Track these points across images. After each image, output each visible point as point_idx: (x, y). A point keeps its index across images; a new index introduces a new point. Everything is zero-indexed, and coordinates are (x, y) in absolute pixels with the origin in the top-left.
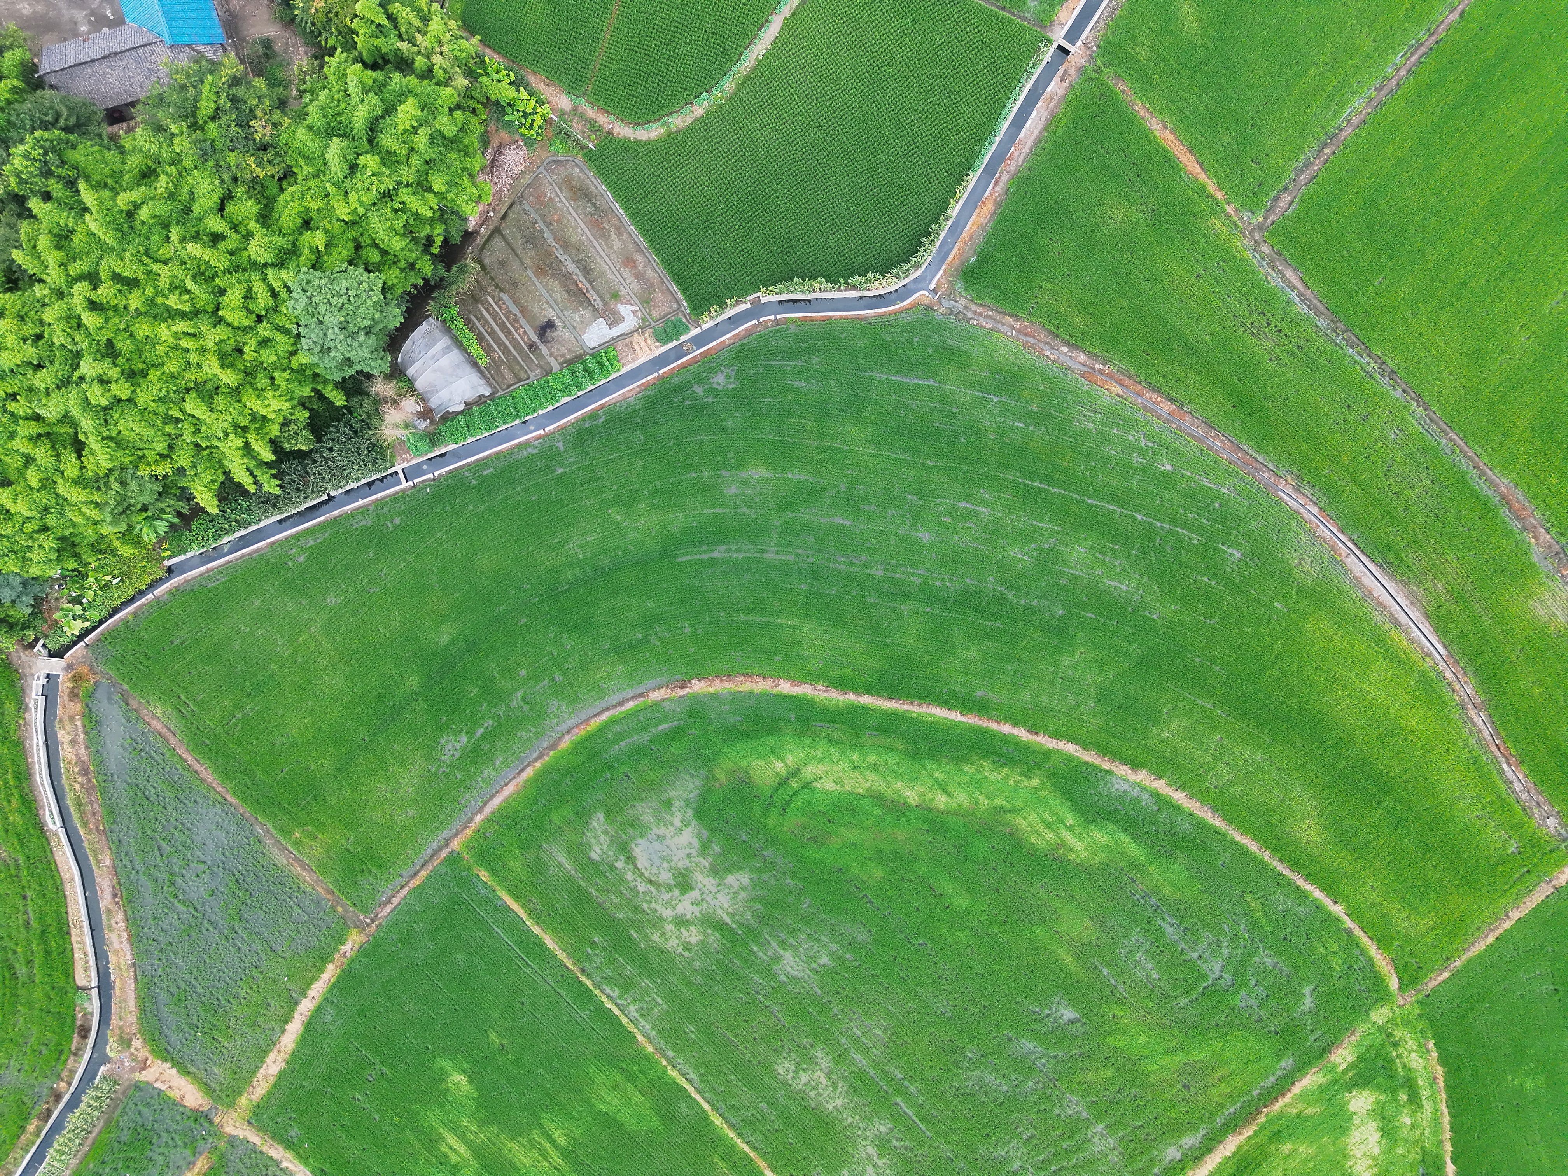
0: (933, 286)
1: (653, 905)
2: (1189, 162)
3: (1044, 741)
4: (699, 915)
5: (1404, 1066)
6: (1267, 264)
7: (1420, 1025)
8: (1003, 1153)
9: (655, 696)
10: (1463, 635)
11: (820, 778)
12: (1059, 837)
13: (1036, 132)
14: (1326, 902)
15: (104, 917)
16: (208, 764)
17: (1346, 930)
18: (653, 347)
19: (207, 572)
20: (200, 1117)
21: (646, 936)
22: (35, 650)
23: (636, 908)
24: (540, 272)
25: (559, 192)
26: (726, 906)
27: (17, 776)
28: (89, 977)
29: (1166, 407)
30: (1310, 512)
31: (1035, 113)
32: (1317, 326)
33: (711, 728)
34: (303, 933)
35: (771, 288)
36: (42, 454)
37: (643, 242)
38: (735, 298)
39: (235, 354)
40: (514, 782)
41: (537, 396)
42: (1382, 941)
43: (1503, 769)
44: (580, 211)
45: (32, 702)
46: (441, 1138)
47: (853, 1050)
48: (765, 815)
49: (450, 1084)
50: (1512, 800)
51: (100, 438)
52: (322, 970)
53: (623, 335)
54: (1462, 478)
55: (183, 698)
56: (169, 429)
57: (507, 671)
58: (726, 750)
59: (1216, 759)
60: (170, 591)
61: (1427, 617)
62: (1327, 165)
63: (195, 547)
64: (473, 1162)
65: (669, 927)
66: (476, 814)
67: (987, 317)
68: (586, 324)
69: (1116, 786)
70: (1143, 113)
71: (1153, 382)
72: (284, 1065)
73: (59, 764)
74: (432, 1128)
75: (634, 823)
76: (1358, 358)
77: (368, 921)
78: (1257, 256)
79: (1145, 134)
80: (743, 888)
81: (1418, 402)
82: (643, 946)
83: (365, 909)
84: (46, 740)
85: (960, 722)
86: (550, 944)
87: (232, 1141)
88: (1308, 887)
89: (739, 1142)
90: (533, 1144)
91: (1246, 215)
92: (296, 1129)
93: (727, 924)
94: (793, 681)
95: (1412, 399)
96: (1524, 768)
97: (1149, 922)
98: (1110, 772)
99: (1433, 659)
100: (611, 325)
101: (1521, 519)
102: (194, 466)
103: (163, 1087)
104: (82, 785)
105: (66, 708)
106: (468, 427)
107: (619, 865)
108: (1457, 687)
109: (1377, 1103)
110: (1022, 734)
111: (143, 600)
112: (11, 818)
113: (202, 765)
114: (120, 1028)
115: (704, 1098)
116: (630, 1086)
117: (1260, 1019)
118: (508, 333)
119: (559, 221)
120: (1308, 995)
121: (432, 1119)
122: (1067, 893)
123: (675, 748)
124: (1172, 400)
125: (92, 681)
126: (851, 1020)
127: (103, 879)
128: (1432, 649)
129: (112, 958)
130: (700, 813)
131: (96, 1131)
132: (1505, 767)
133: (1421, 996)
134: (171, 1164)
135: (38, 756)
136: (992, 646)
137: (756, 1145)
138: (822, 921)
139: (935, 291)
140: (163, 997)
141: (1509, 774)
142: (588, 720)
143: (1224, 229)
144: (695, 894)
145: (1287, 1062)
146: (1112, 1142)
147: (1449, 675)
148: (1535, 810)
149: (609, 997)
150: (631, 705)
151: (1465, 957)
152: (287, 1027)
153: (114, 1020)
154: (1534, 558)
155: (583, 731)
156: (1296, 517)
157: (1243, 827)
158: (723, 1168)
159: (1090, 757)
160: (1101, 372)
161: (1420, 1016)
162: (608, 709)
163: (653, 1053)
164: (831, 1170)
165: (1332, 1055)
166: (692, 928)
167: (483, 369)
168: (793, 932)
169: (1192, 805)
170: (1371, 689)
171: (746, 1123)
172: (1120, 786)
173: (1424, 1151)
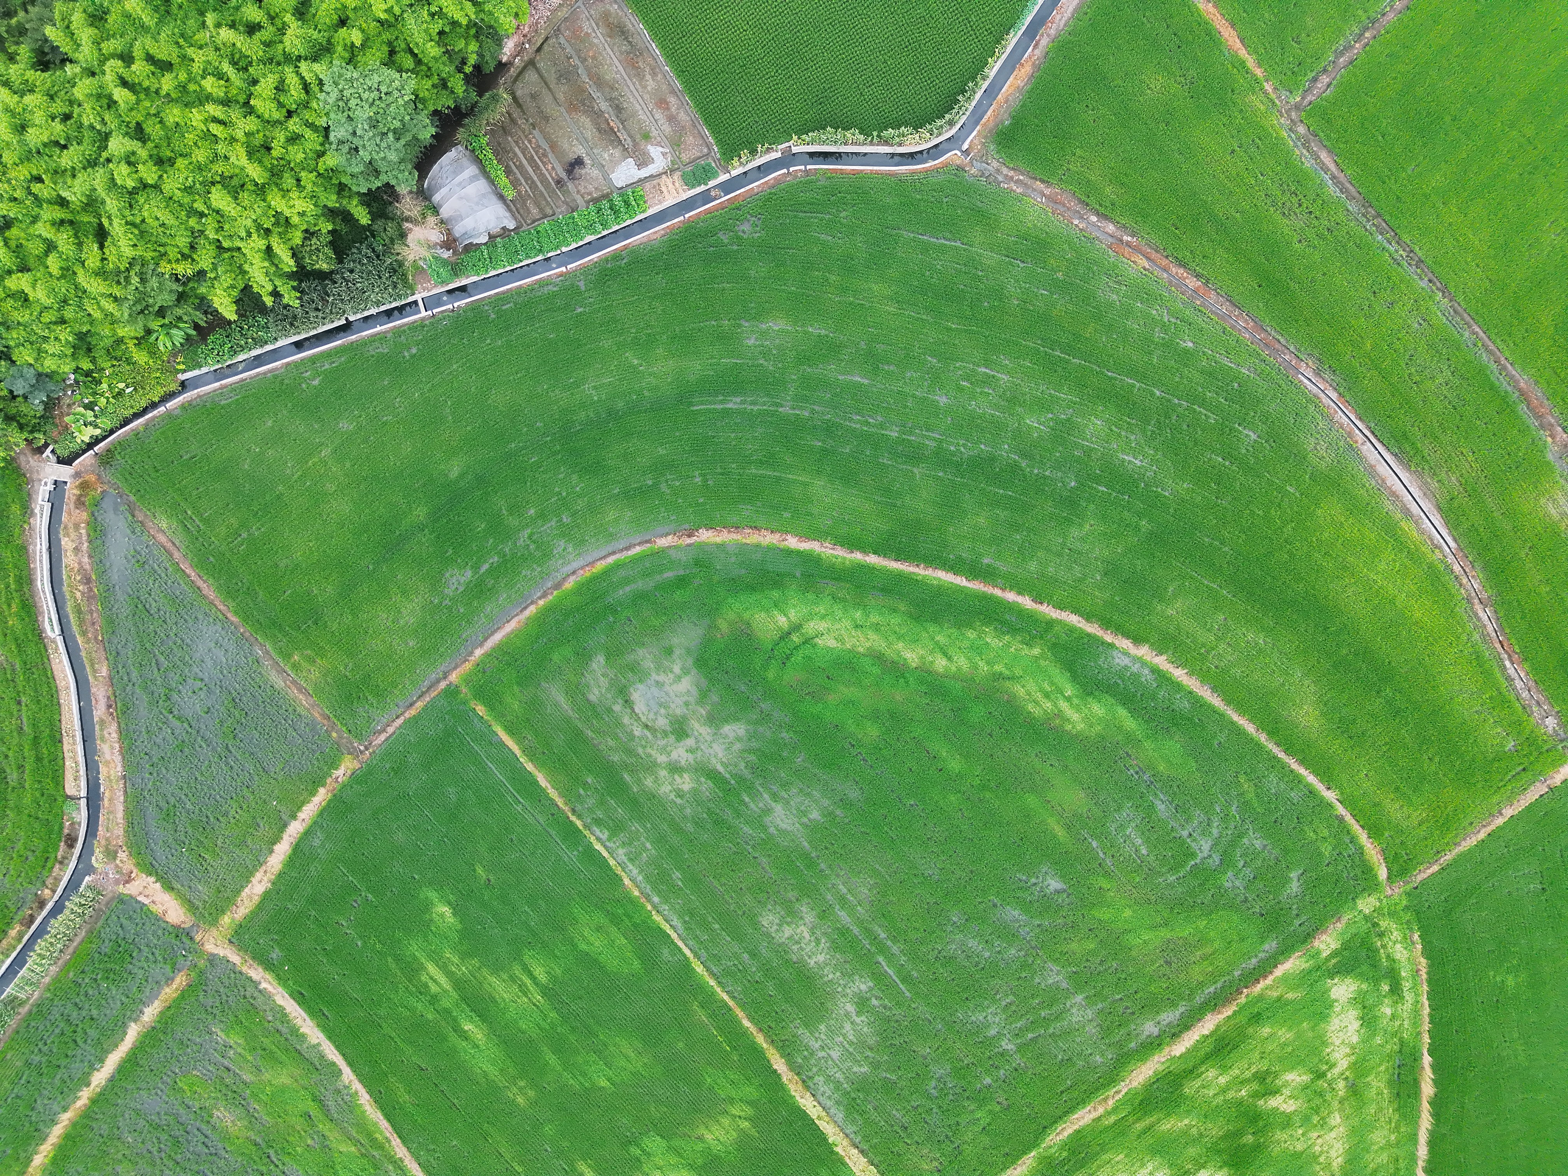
0: (965, 146)
1: (649, 750)
2: (1230, 37)
3: (1048, 611)
4: (692, 762)
6: (1302, 144)
7: (1408, 916)
8: (981, 1018)
9: (663, 542)
10: (1473, 528)
11: (822, 635)
12: (1056, 707)
14: (1320, 787)
15: (97, 727)
16: (211, 581)
17: (1337, 817)
18: (681, 191)
19: (220, 389)
20: (181, 934)
21: (639, 780)
22: (44, 455)
23: (630, 752)
24: (572, 108)
25: (596, 28)
26: (720, 755)
27: (19, 580)
28: (79, 786)
29: (1192, 283)
30: (1329, 397)
32: (1348, 210)
33: (716, 578)
34: (296, 756)
35: (803, 137)
36: (64, 240)
37: (678, 84)
38: (766, 145)
39: (263, 151)
40: (516, 619)
41: (560, 233)
42: (1374, 831)
43: (1505, 666)
44: (616, 48)
45: (38, 507)
46: (423, 968)
47: (837, 907)
48: (765, 667)
49: (434, 915)
50: (1512, 697)
51: (123, 222)
52: (313, 793)
53: (651, 176)
54: (1481, 371)
55: (189, 512)
56: (192, 222)
57: (515, 509)
58: (730, 600)
59: (1218, 639)
60: (183, 405)
61: (1439, 509)
62: (1368, 48)
63: (209, 361)
64: (454, 994)
65: (663, 773)
66: (477, 648)
67: (1018, 182)
68: (615, 163)
69: (1117, 660)
71: (1179, 257)
72: (269, 885)
73: (61, 571)
74: (415, 958)
75: (634, 668)
76: (1387, 246)
77: (362, 748)
78: (1293, 135)
79: (1188, 5)
80: (739, 739)
81: (1444, 293)
82: (635, 790)
83: (359, 736)
84: (50, 547)
85: (965, 587)
86: (543, 782)
87: (213, 959)
88: (1302, 771)
89: (719, 990)
90: (513, 979)
91: (1284, 94)
92: (277, 950)
93: (720, 773)
94: (801, 537)
95: (1438, 289)
96: (1526, 666)
97: (1141, 797)
98: (1111, 646)
99: (1442, 551)
100: (639, 166)
101: (1539, 417)
102: (215, 268)
103: (146, 901)
104: (83, 594)
105: (71, 515)
106: (491, 258)
107: (617, 708)
108: (1465, 581)
109: (1359, 992)
110: (1026, 602)
111: (155, 412)
112: (11, 622)
113: (205, 582)
114: (107, 839)
115: (686, 945)
116: (613, 929)
117: (1246, 900)
118: (536, 168)
119: (594, 58)
120: (1295, 880)
121: (415, 948)
122: (1062, 763)
123: (679, 596)
124: (1198, 276)
125: (99, 490)
126: (838, 876)
127: (99, 689)
128: (1442, 541)
129: (103, 770)
130: (701, 662)
131: (78, 939)
132: (1508, 664)
133: (1408, 887)
134: (150, 979)
135: (41, 561)
136: (1002, 514)
137: (736, 994)
138: (815, 775)
139: (966, 152)
140: (151, 810)
141: (1511, 671)
142: (594, 562)
143: (1262, 108)
144: (690, 742)
145: (1270, 945)
146: (1090, 1014)
147: (1457, 568)
148: (1535, 709)
149: (598, 839)
150: (638, 549)
151: (1457, 850)
152: (275, 848)
153: (101, 831)
154: (1550, 457)
155: (588, 573)
156: (1314, 400)
157: (1241, 708)
158: (702, 1016)
159: (1092, 629)
160: (1128, 244)
161: (1407, 908)
162: (614, 553)
163: (639, 897)
164: (809, 1024)
165: (1317, 940)
166: (685, 775)
167: (509, 202)
168: (785, 785)
169: (1192, 683)
170: (1379, 578)
171: (727, 972)
172: (1121, 661)
173: (1402, 1042)
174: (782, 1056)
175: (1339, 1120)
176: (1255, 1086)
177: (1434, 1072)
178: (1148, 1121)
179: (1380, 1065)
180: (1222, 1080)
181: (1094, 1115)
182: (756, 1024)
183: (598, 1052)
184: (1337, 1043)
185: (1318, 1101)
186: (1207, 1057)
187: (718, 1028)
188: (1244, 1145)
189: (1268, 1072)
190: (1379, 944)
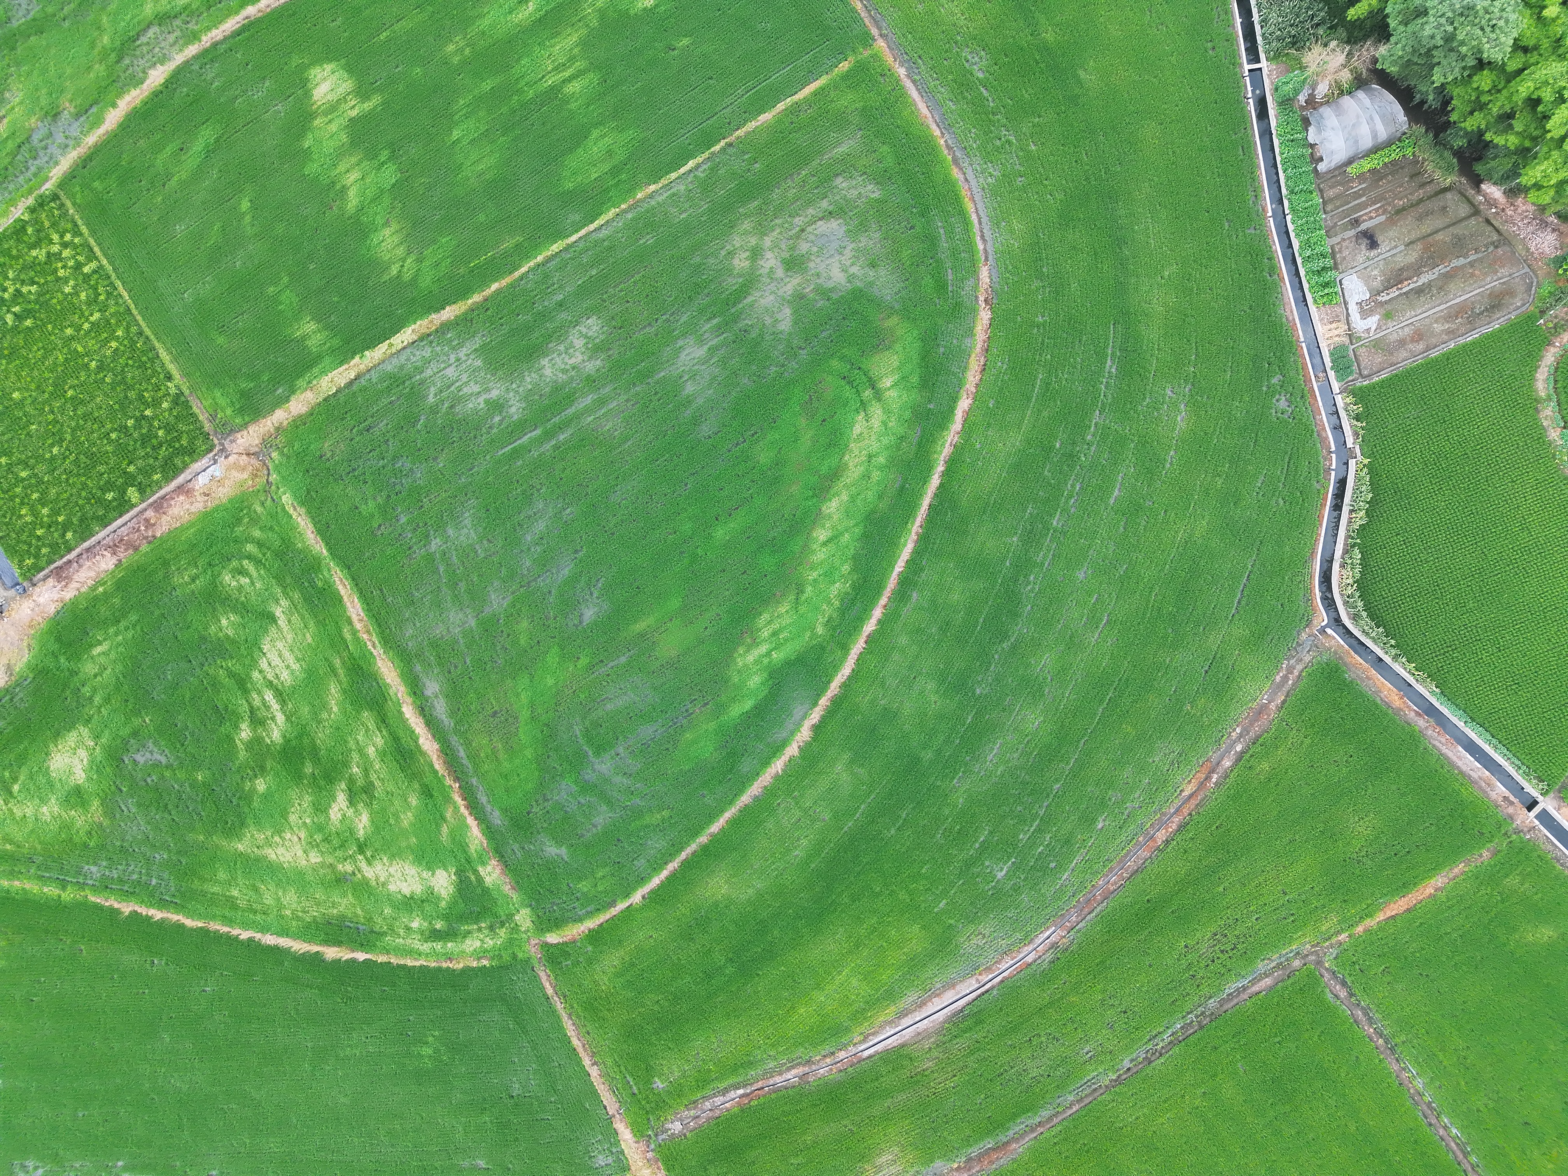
0: (1329, 631)
1: (778, 230)
2: (1399, 906)
3: (858, 646)
4: (760, 272)
5: (469, 932)
6: (1282, 963)
7: (506, 957)
8: (466, 522)
9: (984, 274)
10: (877, 1076)
11: (867, 421)
12: (762, 641)
13: (1460, 763)
14: (646, 888)
17: (615, 901)
21: (751, 215)
23: (779, 210)
25: (1501, 281)
26: (762, 301)
29: (1161, 836)
30: (1028, 954)
31: (1479, 766)
32: (1210, 998)
33: (940, 321)
35: (1365, 470)
37: (1434, 354)
38: (1362, 433)
40: (929, 115)
41: (1306, 214)
42: (594, 936)
43: (739, 1089)
44: (1479, 298)
47: (597, 396)
48: (842, 358)
50: (708, 1092)
53: (1348, 315)
54: (1033, 1108)
57: (1039, 131)
58: (915, 332)
59: (805, 811)
61: (902, 1046)
62: (1367, 1039)
65: (753, 241)
66: (906, 72)
67: (1285, 678)
68: (1366, 279)
69: (799, 707)
70: (1456, 870)
71: (1189, 827)
75: (863, 227)
76: (1170, 1032)
78: (1291, 955)
79: (1435, 869)
80: (776, 322)
81: (1116, 1081)
82: (741, 210)
85: (893, 568)
86: (762, 118)
89: (532, 264)
90: (572, 59)
91: (1334, 952)
93: (745, 297)
94: (967, 414)
95: (1119, 1077)
96: (735, 1110)
97: (662, 711)
98: (815, 704)
99: (860, 1042)
100: (1359, 304)
101: (980, 1158)
106: (1292, 141)
107: (824, 204)
108: (828, 1060)
109: (439, 898)
110: (870, 627)
115: (580, 238)
116: (606, 167)
117: (545, 800)
118: (1373, 201)
119: (1472, 275)
120: (558, 851)
122: (707, 638)
123: (928, 281)
124: (1167, 842)
126: (627, 401)
128: (871, 1043)
130: (857, 295)
132: (741, 1092)
133: (535, 962)
137: (524, 281)
139: (1323, 631)
141: (732, 1094)
143: (1324, 928)
144: (780, 273)
146: (455, 630)
147: (842, 1055)
148: (692, 1113)
149: (698, 166)
150: (981, 246)
151: (564, 1015)
154: (938, 1163)
155: (964, 193)
156: (1027, 939)
157: (734, 822)
158: (508, 244)
159: (834, 687)
160: (1208, 778)
161: (514, 956)
162: (980, 223)
163: (634, 198)
164: (482, 351)
165: (496, 863)
166: (747, 262)
167: (1344, 169)
168: (724, 362)
169: (766, 778)
170: (841, 978)
171: (546, 276)
172: (798, 712)
173: (384, 934)
174: (456, 317)
175: (313, 861)
176: (360, 782)
177: (347, 961)
178: (341, 672)
179: (362, 909)
180: (371, 751)
181: (355, 618)
182: (492, 296)
183: (486, 134)
184: (390, 870)
185: (336, 842)
186: (396, 739)
187: (493, 258)
188: (303, 763)
189: (372, 797)
190: (483, 925)
